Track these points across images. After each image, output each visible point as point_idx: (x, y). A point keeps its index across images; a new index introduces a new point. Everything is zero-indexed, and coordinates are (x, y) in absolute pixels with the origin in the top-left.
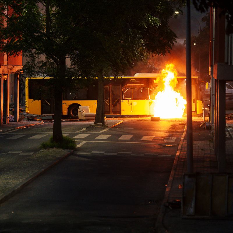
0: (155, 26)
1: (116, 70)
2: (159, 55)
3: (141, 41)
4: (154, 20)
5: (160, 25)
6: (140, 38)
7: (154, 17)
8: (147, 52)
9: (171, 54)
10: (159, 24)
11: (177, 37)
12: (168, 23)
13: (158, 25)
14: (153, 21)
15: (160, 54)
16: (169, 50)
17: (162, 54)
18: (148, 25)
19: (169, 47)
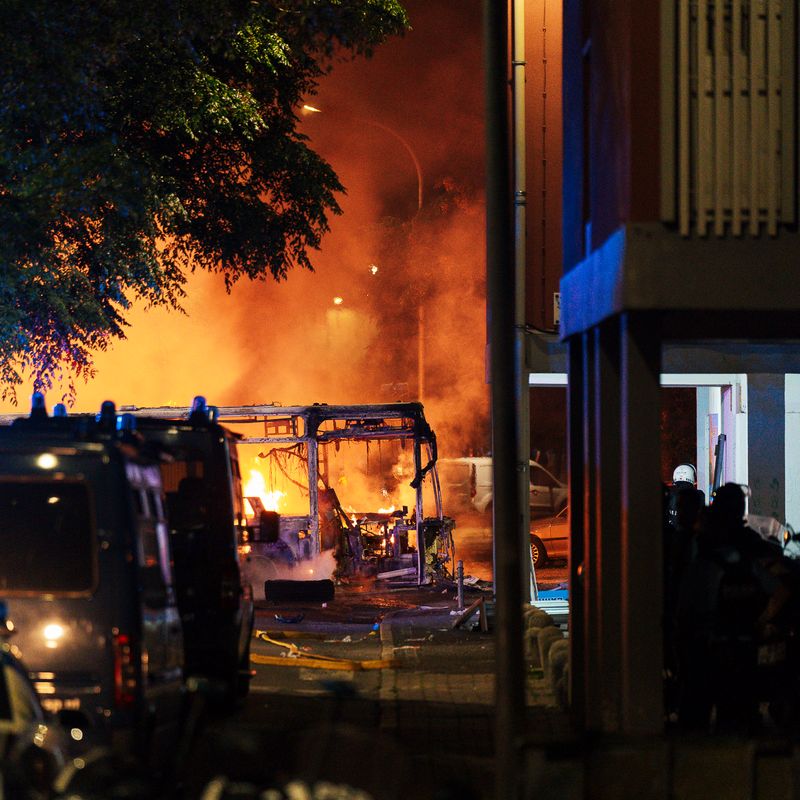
0: (238, 131)
1: (44, 352)
2: (252, 276)
3: (172, 204)
4: (235, 101)
5: (260, 125)
6: (165, 189)
7: (231, 89)
8: (197, 257)
9: (311, 269)
10: (258, 121)
11: (341, 188)
12: (297, 123)
13: (251, 124)
14: (228, 104)
15: (259, 274)
16: (304, 253)
17: (268, 269)
18: (208, 123)
19: (303, 238)
